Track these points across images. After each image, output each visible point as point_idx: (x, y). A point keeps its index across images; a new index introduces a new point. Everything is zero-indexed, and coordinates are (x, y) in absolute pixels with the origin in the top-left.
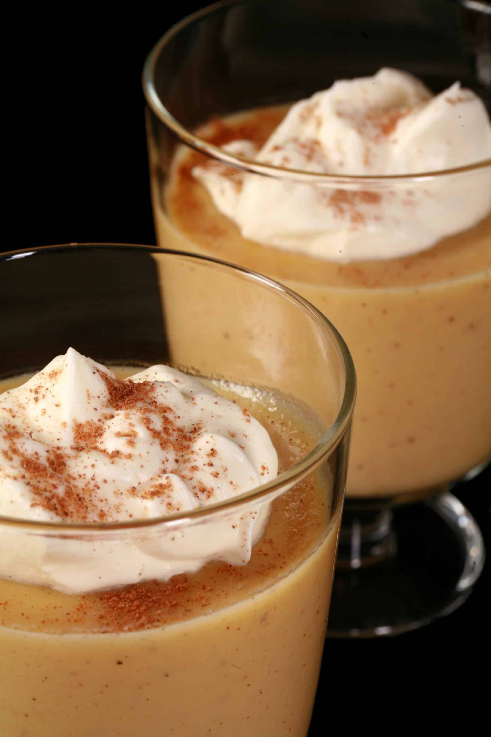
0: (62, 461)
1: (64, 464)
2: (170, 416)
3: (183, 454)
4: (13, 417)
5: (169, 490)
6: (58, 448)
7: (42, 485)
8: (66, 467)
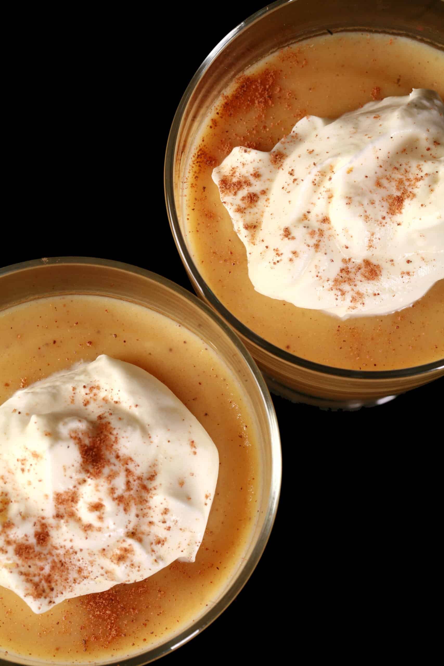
0: (46, 530)
1: (47, 534)
2: (131, 466)
3: (142, 507)
4: (5, 483)
5: (131, 554)
6: (43, 518)
7: (32, 570)
8: (50, 537)
